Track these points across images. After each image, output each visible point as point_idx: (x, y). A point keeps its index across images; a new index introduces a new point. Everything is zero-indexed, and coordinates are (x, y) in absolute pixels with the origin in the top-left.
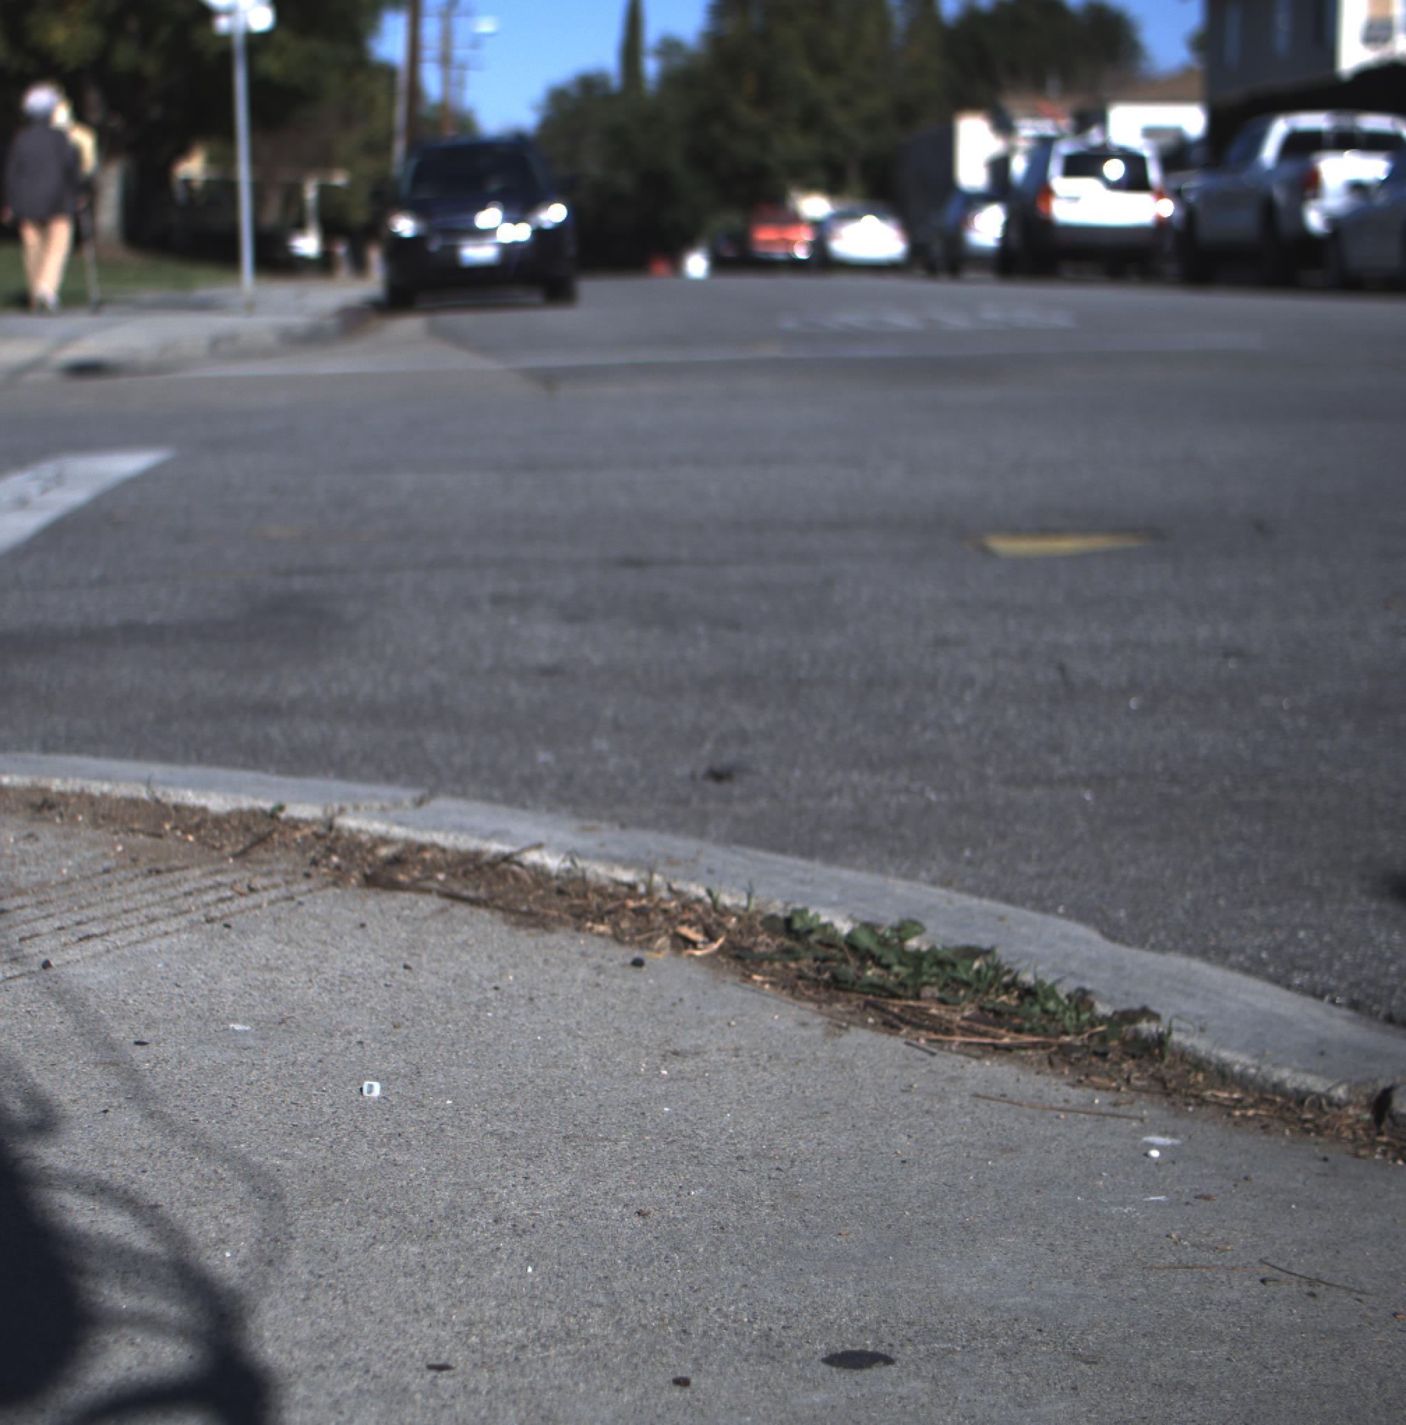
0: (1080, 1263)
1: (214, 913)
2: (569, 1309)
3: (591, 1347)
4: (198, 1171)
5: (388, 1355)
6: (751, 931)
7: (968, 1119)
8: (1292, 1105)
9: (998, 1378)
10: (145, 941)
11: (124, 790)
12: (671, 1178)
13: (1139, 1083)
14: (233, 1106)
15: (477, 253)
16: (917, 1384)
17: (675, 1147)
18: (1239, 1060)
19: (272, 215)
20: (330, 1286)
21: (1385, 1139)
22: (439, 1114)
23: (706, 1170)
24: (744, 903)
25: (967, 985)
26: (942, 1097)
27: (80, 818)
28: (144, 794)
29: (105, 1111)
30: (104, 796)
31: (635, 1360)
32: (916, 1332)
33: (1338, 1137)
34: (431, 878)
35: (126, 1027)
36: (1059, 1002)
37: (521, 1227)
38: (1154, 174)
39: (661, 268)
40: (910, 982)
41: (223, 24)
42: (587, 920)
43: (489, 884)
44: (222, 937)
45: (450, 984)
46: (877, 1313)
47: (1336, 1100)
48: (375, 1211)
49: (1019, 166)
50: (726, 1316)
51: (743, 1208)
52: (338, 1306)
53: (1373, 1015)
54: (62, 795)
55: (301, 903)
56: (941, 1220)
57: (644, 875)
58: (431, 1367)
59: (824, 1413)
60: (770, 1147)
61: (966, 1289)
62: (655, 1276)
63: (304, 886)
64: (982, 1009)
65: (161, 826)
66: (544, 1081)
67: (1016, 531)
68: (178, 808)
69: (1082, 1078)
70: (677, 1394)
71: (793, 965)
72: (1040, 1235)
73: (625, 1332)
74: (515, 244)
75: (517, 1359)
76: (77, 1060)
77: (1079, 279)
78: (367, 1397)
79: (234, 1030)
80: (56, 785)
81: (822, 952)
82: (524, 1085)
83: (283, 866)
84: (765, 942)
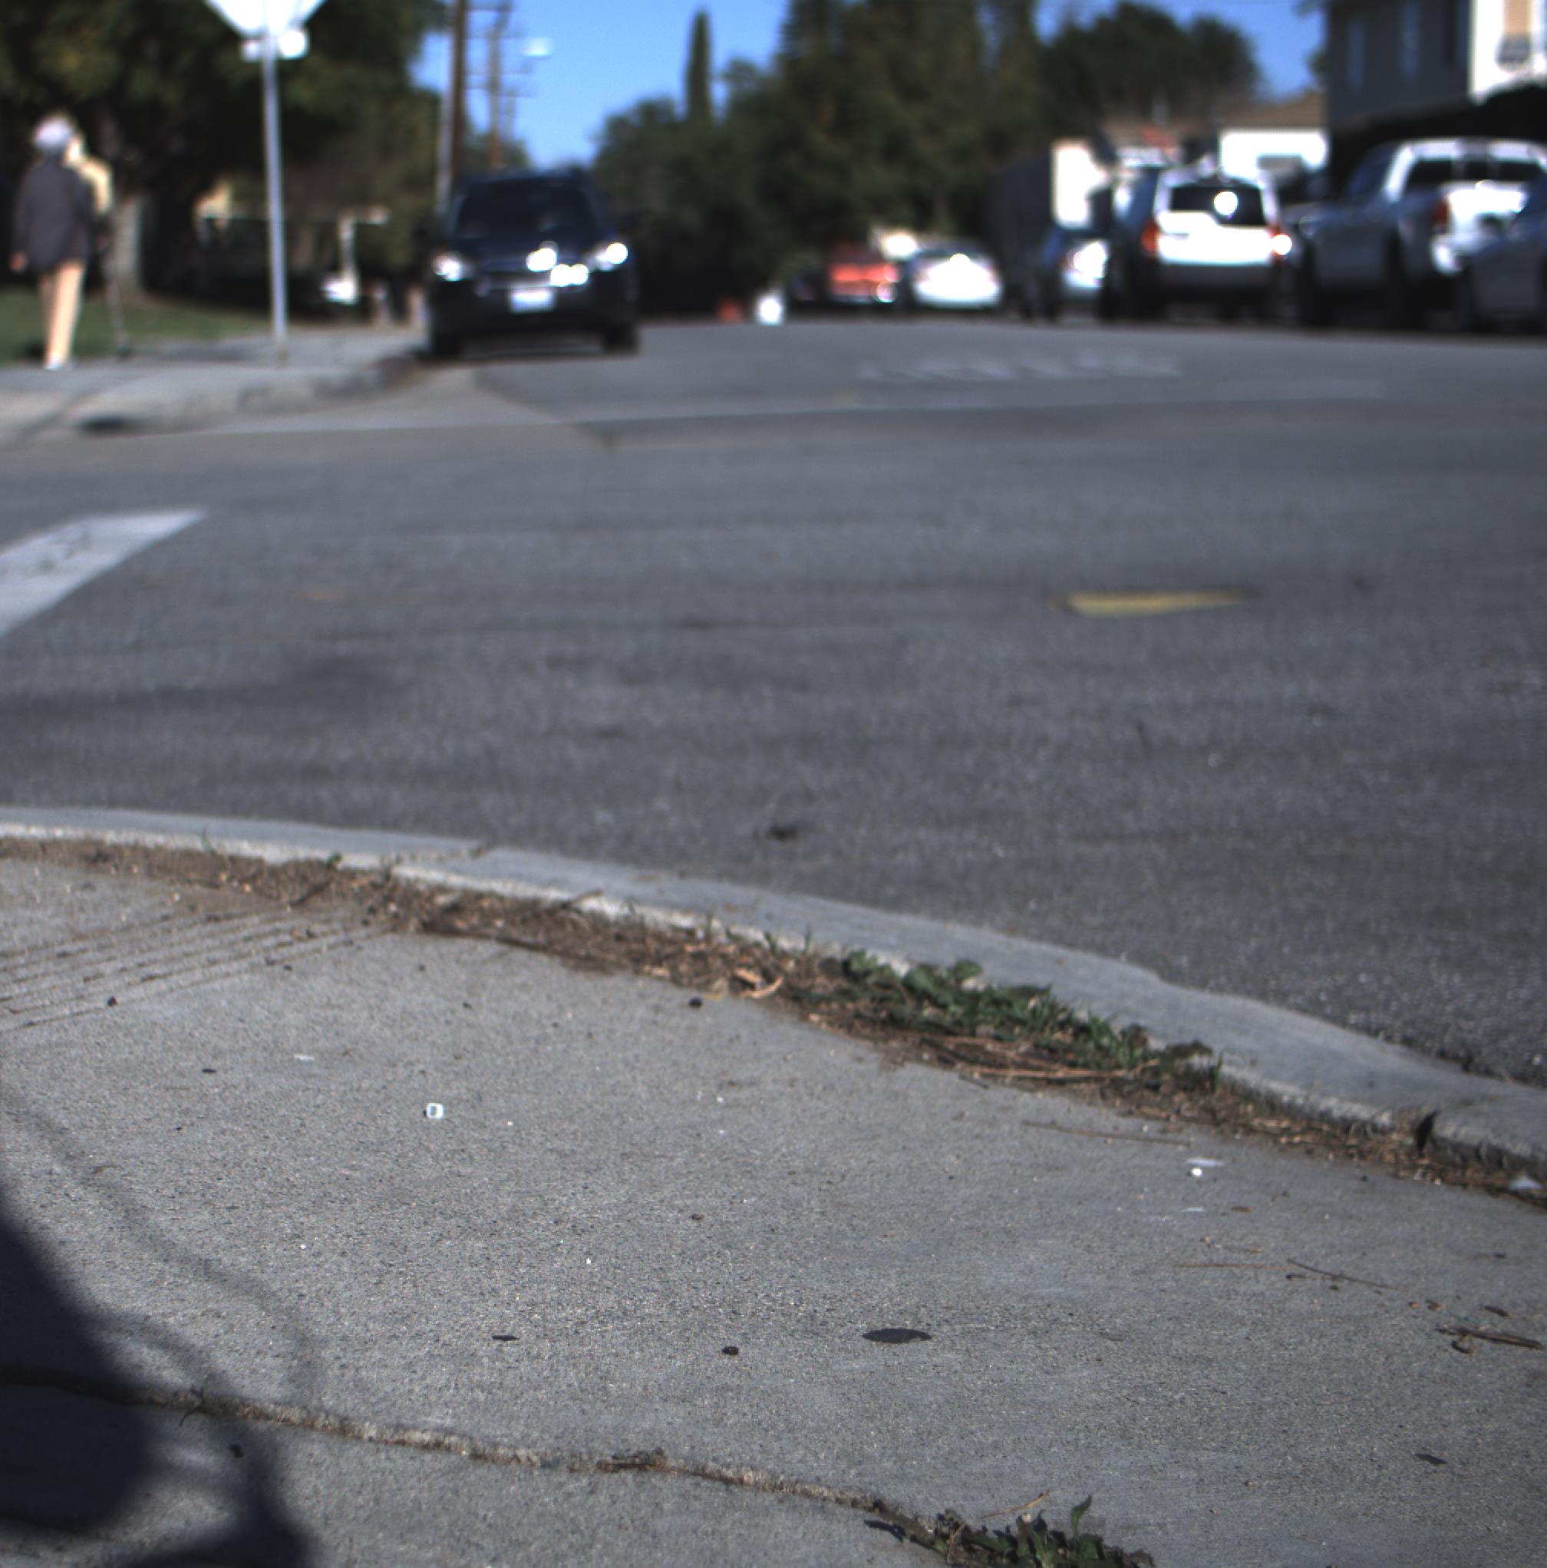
0: (1114, 1261)
1: (274, 956)
2: (626, 1293)
3: (646, 1323)
4: (270, 1179)
5: (457, 1328)
6: (809, 974)
7: (1017, 1143)
8: (1338, 1132)
9: (1027, 1351)
10: (208, 980)
11: (179, 842)
12: (725, 1189)
13: (1188, 1114)
14: (302, 1125)
15: (529, 298)
16: (951, 1355)
17: (729, 1164)
18: (1287, 1090)
19: (305, 257)
20: (401, 1272)
21: (1425, 1162)
22: (501, 1133)
23: (758, 1183)
24: (802, 946)
25: (1022, 1023)
26: (993, 1123)
27: (135, 870)
28: (198, 845)
29: (179, 1129)
30: (159, 849)
31: (687, 1335)
32: (953, 1315)
33: (1380, 1160)
34: (489, 924)
35: (194, 1057)
36: (1113, 1038)
37: (581, 1227)
38: (1270, 207)
39: (732, 314)
40: (966, 1021)
41: (251, 50)
42: (645, 964)
43: (548, 931)
44: (283, 978)
45: (510, 1021)
46: (916, 1299)
47: (1380, 1126)
48: (441, 1213)
49: (1122, 199)
50: (774, 1300)
51: (793, 1214)
52: (408, 1289)
53: (1426, 1051)
54: (117, 848)
55: (360, 948)
56: (984, 1226)
57: (703, 920)
58: (496, 1338)
59: (863, 1377)
60: (822, 1165)
61: (1003, 1281)
62: (707, 1268)
63: (362, 932)
64: (1037, 1046)
65: (217, 876)
66: (602, 1105)
67: (1102, 589)
68: (234, 860)
69: (1133, 1108)
70: (726, 1361)
71: (850, 1006)
72: (1078, 1239)
73: (678, 1312)
74: (572, 288)
75: (577, 1332)
76: (148, 1084)
77: (1189, 323)
78: (438, 1360)
79: (299, 1060)
80: (110, 837)
81: (878, 993)
82: (582, 1110)
83: (341, 913)
84: (822, 984)
